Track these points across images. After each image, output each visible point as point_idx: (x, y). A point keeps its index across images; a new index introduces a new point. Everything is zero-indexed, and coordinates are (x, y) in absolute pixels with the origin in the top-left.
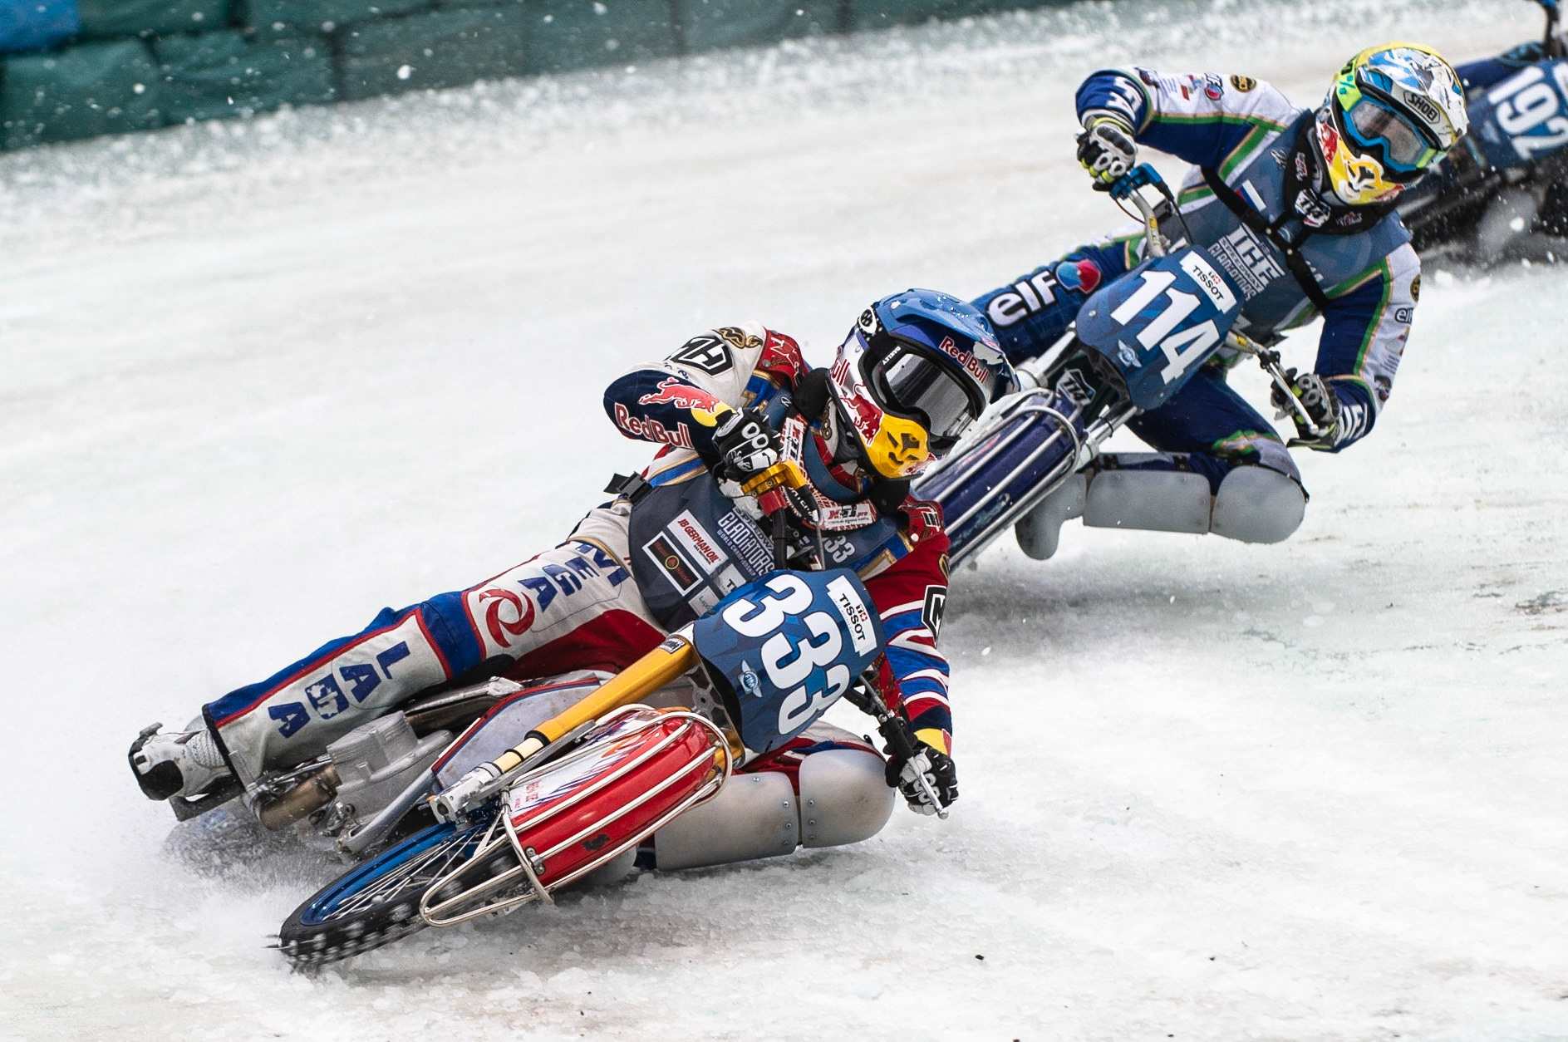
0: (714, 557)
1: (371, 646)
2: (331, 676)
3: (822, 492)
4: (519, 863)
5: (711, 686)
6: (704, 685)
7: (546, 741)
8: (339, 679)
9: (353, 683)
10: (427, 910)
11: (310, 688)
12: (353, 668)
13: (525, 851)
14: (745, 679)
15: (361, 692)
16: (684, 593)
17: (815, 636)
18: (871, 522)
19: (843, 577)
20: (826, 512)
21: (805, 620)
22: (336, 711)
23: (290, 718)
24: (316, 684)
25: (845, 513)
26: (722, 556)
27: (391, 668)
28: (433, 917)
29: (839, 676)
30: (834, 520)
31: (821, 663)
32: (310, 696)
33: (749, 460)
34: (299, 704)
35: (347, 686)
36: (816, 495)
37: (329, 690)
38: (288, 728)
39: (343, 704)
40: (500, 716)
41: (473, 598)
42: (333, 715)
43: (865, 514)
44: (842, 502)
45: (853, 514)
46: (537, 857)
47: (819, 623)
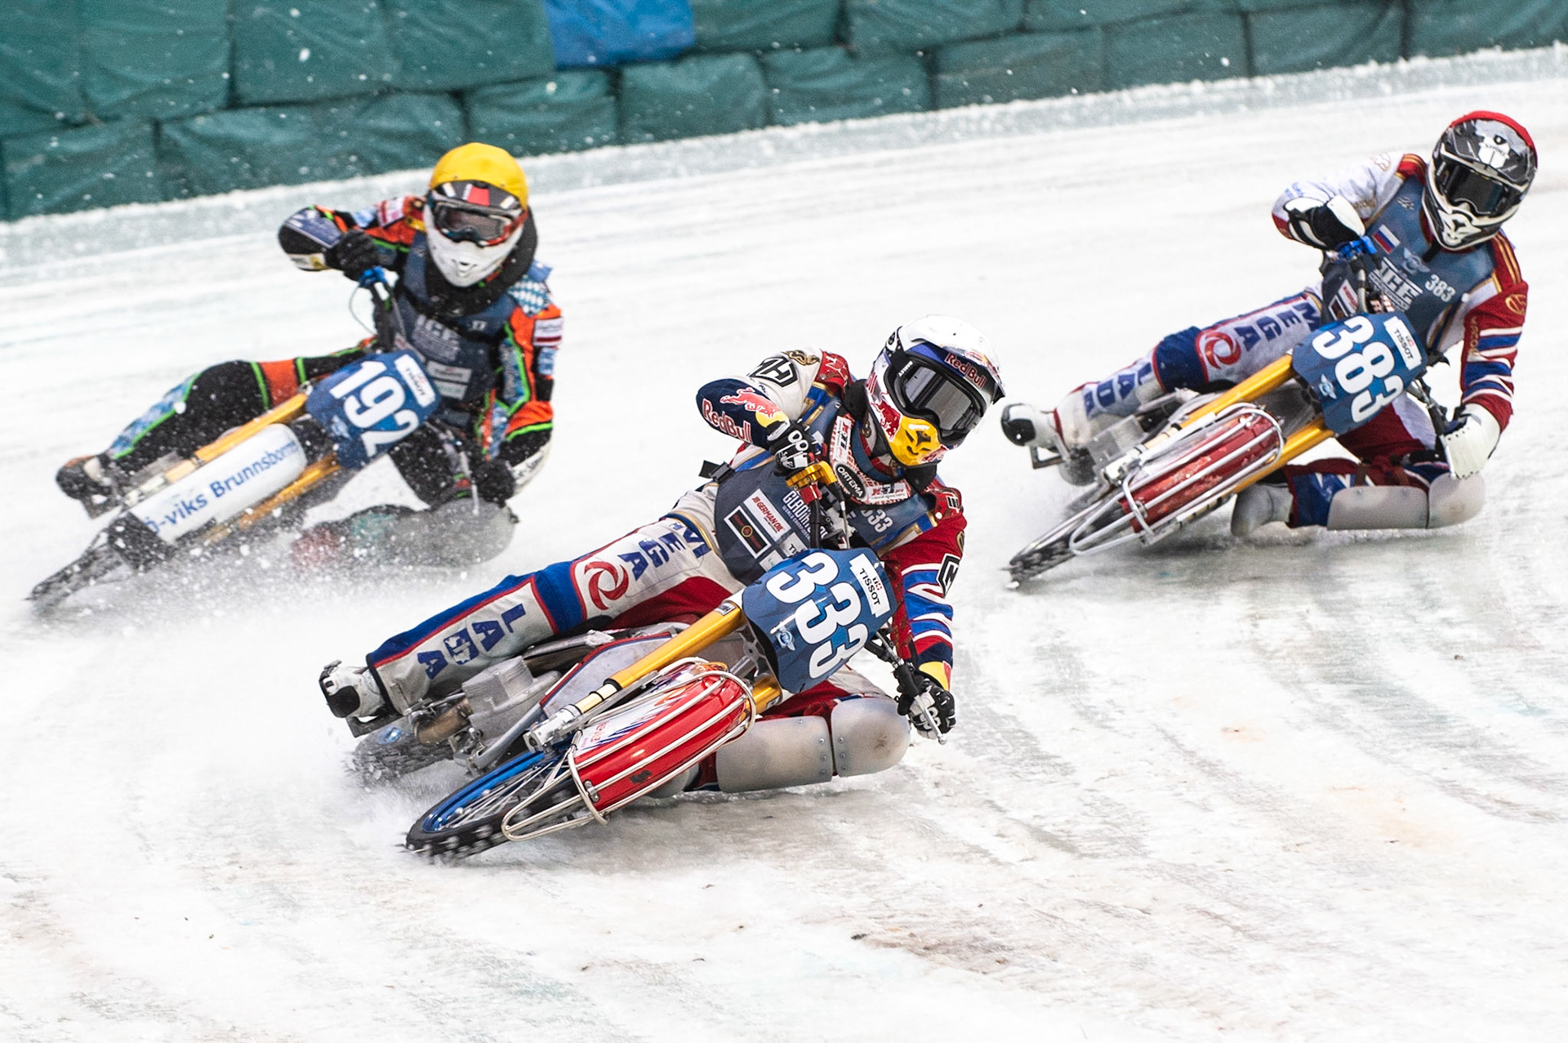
0: (779, 527)
1: (496, 606)
2: (465, 630)
3: (867, 474)
4: (579, 793)
5: (756, 641)
6: (752, 640)
7: (619, 688)
8: (471, 632)
9: (482, 636)
10: (507, 827)
11: (447, 639)
12: (482, 624)
13: (583, 784)
14: (781, 637)
15: (489, 644)
16: (756, 556)
17: (839, 602)
18: (906, 497)
19: (863, 555)
20: (869, 490)
21: (833, 589)
22: (468, 658)
23: (433, 662)
24: (453, 636)
25: (885, 490)
26: (786, 527)
27: (513, 624)
28: (512, 833)
29: (860, 632)
30: (876, 495)
31: (843, 623)
32: (447, 645)
33: (792, 460)
34: (439, 652)
35: (478, 638)
36: (862, 477)
37: (464, 641)
38: (431, 670)
39: (474, 653)
40: (593, 662)
41: (579, 569)
42: (466, 661)
43: (902, 491)
44: (883, 482)
45: (892, 491)
46: (593, 788)
47: (842, 591)
